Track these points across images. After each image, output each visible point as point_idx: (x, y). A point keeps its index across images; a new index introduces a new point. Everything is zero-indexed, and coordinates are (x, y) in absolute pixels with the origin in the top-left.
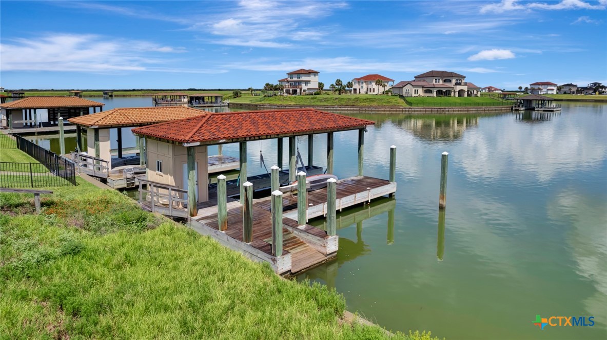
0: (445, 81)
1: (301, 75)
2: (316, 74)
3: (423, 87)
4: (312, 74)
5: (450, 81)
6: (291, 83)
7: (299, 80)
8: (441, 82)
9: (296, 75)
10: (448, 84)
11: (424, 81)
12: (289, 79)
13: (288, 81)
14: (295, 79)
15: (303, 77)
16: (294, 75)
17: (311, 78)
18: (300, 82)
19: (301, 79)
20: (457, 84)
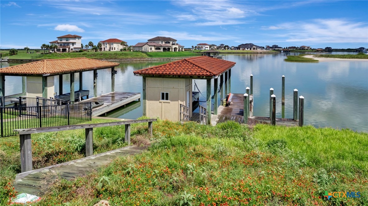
0: (166, 43)
1: (69, 39)
2: (80, 38)
3: (154, 46)
4: (77, 38)
5: (169, 43)
6: (61, 44)
7: (67, 42)
8: (164, 43)
9: (65, 39)
10: (168, 45)
11: (154, 42)
12: (59, 41)
13: (58, 43)
14: (64, 41)
15: (71, 40)
16: (63, 39)
17: (76, 41)
18: (68, 44)
19: (69, 41)
20: (173, 44)
